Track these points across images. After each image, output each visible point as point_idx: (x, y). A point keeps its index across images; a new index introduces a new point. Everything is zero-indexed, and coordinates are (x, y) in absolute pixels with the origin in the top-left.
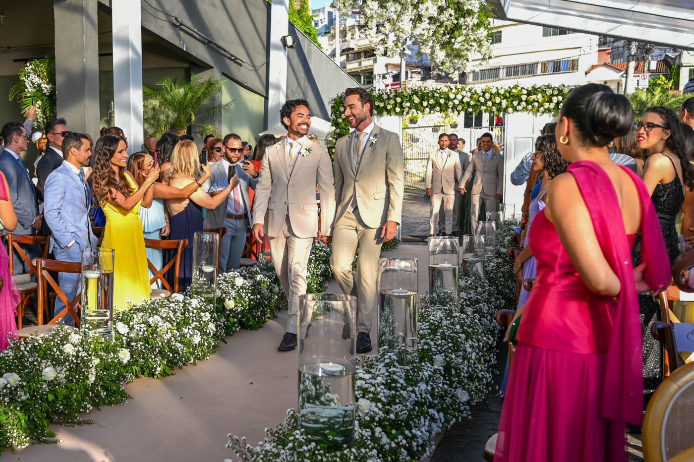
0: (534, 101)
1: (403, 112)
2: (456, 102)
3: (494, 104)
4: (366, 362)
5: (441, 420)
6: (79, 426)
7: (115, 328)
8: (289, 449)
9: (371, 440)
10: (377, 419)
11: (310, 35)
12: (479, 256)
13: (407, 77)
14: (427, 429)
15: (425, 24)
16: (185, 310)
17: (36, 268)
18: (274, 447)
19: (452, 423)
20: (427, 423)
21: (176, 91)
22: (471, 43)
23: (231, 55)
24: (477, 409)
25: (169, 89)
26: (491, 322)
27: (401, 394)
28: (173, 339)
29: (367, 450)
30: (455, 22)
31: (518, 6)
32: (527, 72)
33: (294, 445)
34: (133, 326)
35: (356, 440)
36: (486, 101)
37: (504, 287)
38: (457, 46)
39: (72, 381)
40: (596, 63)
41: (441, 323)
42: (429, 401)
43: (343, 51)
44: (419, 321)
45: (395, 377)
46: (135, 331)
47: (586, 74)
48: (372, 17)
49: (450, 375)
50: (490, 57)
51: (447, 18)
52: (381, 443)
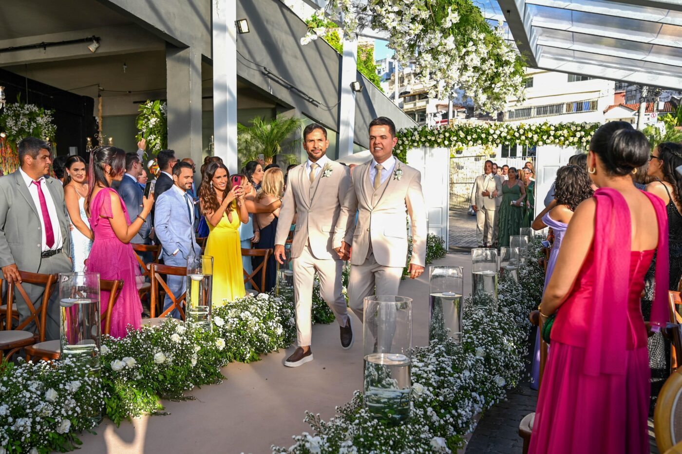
0: (561, 135)
1: (451, 144)
2: (495, 136)
3: (527, 138)
4: (420, 352)
5: (482, 401)
6: (183, 401)
7: (213, 321)
8: (355, 425)
9: (423, 418)
10: (428, 400)
11: (374, 81)
12: (514, 264)
13: (454, 116)
14: (470, 409)
15: (470, 72)
16: (270, 307)
17: (150, 271)
18: (343, 422)
19: (491, 404)
20: (470, 404)
21: (264, 127)
22: (508, 88)
23: (309, 98)
24: (512, 393)
25: (259, 125)
26: (524, 320)
27: (448, 380)
28: (260, 331)
29: (421, 426)
30: (495, 70)
31: (547, 57)
32: (555, 111)
33: (360, 421)
34: (227, 320)
35: (411, 418)
36: (520, 135)
37: (535, 290)
38: (496, 90)
39: (178, 363)
40: (613, 104)
41: (482, 320)
42: (472, 386)
43: (401, 94)
44: (464, 318)
45: (444, 365)
46: (229, 324)
47: (604, 113)
48: (426, 67)
49: (489, 363)
50: (524, 100)
51: (489, 67)
52: (432, 420)
